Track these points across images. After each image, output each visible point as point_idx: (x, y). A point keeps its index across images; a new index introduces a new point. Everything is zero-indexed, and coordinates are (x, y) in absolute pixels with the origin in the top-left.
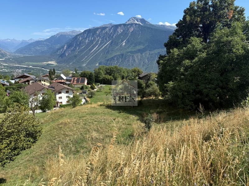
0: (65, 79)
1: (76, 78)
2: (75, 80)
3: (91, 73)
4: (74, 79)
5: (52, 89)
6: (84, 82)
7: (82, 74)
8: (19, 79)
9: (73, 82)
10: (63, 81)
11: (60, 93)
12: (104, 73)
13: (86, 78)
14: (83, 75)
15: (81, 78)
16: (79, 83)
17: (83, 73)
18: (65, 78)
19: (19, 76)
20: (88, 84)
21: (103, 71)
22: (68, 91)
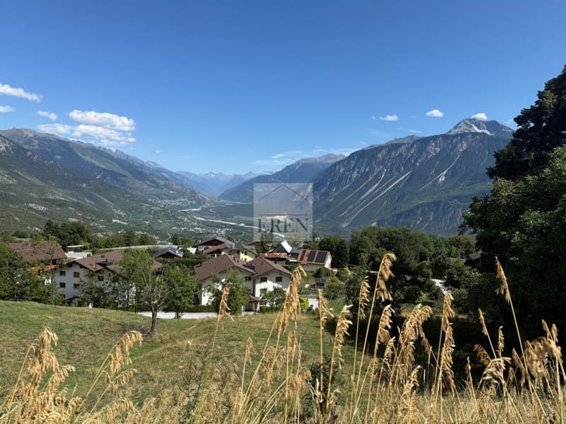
0: (289, 252)
1: (308, 251)
2: (306, 254)
3: (342, 242)
4: (304, 252)
5: (249, 270)
6: (324, 260)
7: (322, 242)
8: (205, 247)
9: (302, 259)
10: (283, 255)
11: (264, 280)
12: (374, 242)
13: (329, 253)
14: (325, 246)
15: (317, 251)
16: (314, 262)
17: (325, 241)
18: (289, 248)
19: (205, 241)
20: (333, 265)
21: (371, 238)
22: (281, 278)
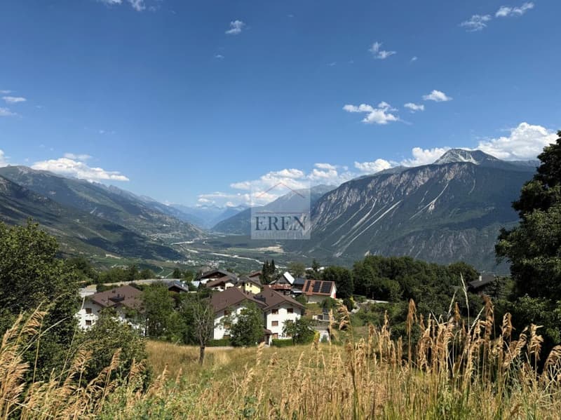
0: (292, 283)
1: (313, 282)
2: (311, 284)
3: (346, 272)
4: (309, 283)
5: (260, 302)
6: (329, 291)
7: (326, 271)
8: (208, 280)
9: (307, 290)
10: (287, 286)
11: (275, 311)
12: (377, 271)
13: (333, 282)
14: (329, 276)
15: (322, 282)
16: (319, 293)
17: (328, 271)
18: (291, 280)
19: (208, 274)
20: (338, 295)
21: (374, 267)
22: (292, 309)
